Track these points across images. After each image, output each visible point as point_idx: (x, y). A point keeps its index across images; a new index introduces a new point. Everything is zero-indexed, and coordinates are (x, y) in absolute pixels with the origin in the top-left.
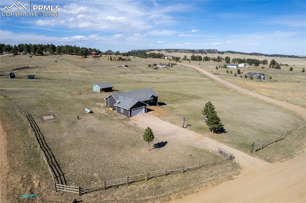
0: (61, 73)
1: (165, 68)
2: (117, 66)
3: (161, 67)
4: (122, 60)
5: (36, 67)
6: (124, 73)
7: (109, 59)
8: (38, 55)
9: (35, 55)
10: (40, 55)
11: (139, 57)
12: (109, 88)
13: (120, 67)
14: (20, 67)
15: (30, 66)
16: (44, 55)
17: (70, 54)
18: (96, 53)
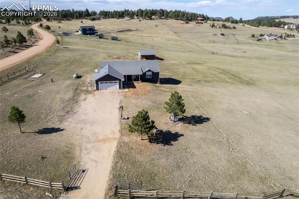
0: (152, 37)
1: (273, 39)
2: (212, 34)
3: (267, 39)
4: (225, 27)
5: (136, 30)
6: (214, 42)
7: (210, 26)
8: (147, 20)
9: (145, 20)
10: (149, 20)
11: (250, 25)
12: (152, 55)
13: (214, 35)
14: (124, 30)
15: (132, 29)
16: (152, 19)
17: (175, 19)
18: (202, 18)
